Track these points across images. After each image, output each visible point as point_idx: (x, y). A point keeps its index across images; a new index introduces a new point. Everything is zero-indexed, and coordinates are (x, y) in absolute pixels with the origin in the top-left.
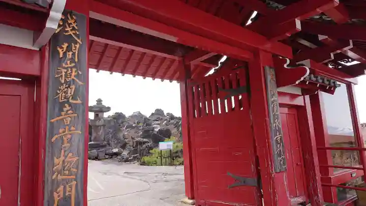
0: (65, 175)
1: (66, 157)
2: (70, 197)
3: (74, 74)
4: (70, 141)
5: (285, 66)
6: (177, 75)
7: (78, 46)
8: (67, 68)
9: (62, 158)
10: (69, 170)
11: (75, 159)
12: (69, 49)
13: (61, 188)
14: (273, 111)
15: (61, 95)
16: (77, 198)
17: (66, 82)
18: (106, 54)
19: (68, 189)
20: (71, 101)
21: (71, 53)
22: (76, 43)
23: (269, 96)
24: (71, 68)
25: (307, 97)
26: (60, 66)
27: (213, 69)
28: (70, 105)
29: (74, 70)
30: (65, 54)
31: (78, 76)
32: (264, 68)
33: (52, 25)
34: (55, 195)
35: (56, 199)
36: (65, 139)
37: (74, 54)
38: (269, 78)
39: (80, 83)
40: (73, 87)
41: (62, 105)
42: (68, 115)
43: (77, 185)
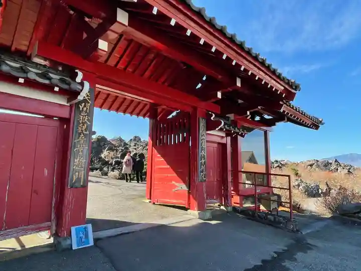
0: (79, 167)
1: (80, 159)
2: (81, 177)
3: (86, 119)
4: (82, 151)
5: (212, 118)
6: (148, 114)
7: (89, 104)
8: (83, 116)
9: (78, 159)
10: (81, 166)
11: (85, 160)
12: (85, 106)
13: (77, 174)
14: (202, 145)
15: (80, 129)
16: (84, 179)
17: (82, 123)
18: (99, 97)
19: (80, 174)
20: (84, 132)
21: (86, 108)
22: (88, 103)
23: (200, 136)
24: (85, 116)
25: (229, 138)
26: (80, 114)
27: (175, 112)
28: (83, 134)
29: (86, 117)
30: (83, 108)
31: (88, 120)
32: (199, 118)
33: (80, 98)
34: (74, 176)
35: (74, 178)
36: (80, 151)
37: (87, 108)
38: (201, 125)
39: (89, 123)
40: (85, 125)
41: (80, 134)
42: (82, 139)
43: (84, 173)
